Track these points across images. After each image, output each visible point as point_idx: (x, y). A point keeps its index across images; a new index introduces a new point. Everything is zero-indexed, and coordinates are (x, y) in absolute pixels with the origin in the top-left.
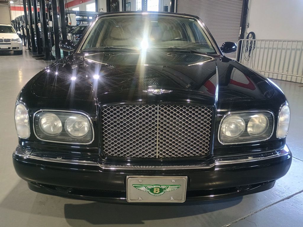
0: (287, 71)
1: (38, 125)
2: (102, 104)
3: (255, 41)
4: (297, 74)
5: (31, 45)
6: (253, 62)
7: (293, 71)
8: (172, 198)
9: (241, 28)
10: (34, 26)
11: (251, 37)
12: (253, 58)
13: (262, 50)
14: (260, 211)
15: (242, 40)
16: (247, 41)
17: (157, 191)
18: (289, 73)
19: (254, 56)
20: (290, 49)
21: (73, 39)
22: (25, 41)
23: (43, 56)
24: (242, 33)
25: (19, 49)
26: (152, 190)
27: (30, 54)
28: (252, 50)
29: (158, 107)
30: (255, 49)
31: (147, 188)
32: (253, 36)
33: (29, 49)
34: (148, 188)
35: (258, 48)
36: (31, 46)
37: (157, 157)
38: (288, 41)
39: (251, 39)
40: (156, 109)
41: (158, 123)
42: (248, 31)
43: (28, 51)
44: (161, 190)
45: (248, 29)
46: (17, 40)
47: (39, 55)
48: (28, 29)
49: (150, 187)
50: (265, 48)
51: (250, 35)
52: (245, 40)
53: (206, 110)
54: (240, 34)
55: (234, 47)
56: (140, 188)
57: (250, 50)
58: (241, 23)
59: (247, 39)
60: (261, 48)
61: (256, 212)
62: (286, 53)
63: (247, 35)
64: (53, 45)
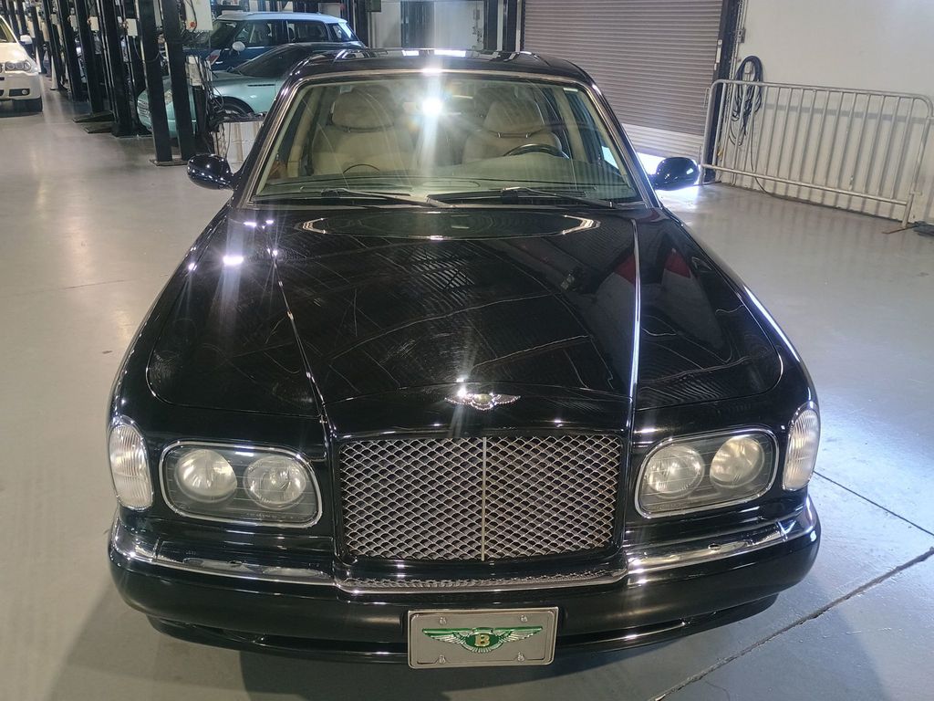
0: (852, 183)
1: (173, 479)
2: (341, 432)
3: (760, 87)
4: (880, 195)
5: (67, 77)
6: (755, 149)
7: (867, 185)
8: (520, 657)
9: (720, 43)
10: (74, 21)
11: (750, 73)
12: (756, 138)
13: (782, 114)
14: (743, 654)
15: (724, 81)
16: (738, 85)
17: (483, 643)
18: (857, 188)
19: (757, 131)
20: (862, 113)
21: (205, 76)
22: (46, 58)
23: (110, 118)
24: (725, 57)
25: (30, 96)
26: (471, 641)
27: (66, 109)
28: (752, 113)
29: (485, 440)
30: (761, 111)
31: (458, 636)
32: (756, 69)
33: (61, 88)
34: (461, 638)
35: (771, 107)
36: (65, 81)
37: (483, 559)
38: (857, 94)
39: (749, 79)
40: (480, 445)
41: (485, 478)
42: (743, 51)
43: (56, 94)
44: (494, 640)
45: (742, 46)
46: (22, 66)
47: (98, 115)
48: (55, 27)
49: (466, 634)
50: (790, 108)
51: (749, 65)
52: (731, 83)
53: (606, 441)
54: (718, 61)
55: (690, 171)
56: (441, 638)
57: (747, 114)
58: (720, 28)
59: (739, 79)
60: (778, 107)
61: (732, 659)
62: (850, 127)
63: (739, 65)
64: (140, 88)
